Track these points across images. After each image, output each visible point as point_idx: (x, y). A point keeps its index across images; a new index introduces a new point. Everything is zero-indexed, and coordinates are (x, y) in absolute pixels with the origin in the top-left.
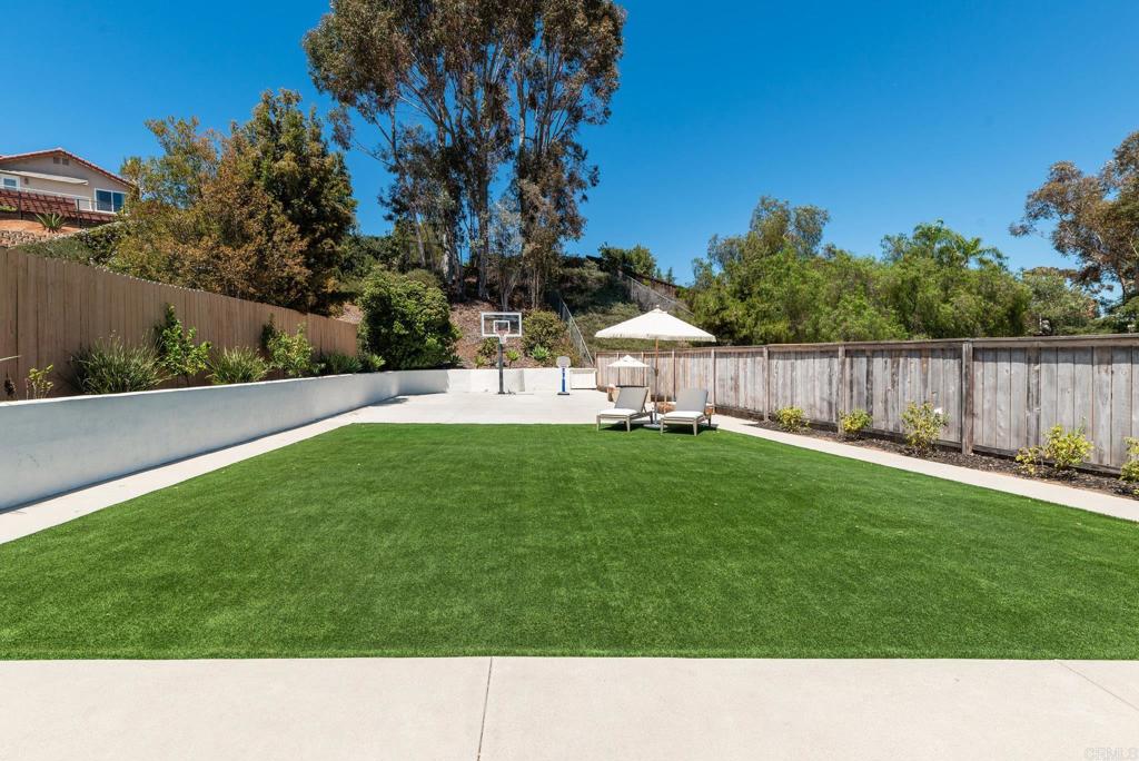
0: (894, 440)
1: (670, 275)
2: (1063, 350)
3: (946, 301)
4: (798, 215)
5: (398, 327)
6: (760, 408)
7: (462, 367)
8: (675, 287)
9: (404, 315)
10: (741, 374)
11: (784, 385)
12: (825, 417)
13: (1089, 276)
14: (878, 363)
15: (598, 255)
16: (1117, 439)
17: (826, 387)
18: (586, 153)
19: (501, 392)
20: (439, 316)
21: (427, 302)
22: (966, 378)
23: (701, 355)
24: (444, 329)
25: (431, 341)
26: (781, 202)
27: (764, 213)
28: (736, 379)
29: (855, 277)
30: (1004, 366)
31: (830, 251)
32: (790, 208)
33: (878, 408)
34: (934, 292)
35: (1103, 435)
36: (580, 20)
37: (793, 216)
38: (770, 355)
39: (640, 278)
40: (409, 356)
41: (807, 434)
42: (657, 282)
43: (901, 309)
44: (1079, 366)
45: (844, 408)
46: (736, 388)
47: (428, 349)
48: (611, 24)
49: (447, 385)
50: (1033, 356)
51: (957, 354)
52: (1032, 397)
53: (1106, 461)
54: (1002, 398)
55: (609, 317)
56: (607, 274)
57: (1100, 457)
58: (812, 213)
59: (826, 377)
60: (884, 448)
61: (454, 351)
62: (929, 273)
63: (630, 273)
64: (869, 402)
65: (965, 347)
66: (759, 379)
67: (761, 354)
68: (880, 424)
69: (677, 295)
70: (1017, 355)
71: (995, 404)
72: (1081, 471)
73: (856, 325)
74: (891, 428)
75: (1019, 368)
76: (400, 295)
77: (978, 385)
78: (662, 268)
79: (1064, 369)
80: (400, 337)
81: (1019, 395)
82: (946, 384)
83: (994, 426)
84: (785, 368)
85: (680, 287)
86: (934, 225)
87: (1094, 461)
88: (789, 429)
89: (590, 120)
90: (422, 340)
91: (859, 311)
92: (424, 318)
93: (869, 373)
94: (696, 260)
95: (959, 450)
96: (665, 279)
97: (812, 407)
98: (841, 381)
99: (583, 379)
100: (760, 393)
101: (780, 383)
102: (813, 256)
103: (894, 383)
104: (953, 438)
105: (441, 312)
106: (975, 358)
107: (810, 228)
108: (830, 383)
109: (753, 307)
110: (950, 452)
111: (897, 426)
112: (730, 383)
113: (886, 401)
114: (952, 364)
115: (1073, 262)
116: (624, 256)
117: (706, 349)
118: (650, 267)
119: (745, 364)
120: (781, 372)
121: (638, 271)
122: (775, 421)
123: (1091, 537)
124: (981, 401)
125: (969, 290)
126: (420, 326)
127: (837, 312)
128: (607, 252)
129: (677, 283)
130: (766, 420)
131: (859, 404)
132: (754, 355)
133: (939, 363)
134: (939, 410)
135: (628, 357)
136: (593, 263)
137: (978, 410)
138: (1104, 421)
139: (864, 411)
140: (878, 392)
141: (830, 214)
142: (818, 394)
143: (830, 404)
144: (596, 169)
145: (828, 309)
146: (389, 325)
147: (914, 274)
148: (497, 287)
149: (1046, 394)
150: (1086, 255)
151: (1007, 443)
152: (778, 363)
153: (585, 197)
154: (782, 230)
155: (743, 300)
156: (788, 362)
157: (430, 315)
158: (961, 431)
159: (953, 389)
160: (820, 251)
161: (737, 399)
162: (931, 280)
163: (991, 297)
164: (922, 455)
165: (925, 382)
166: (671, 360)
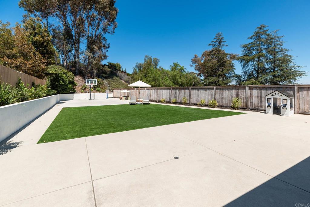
0: (180, 103)
1: (125, 70)
2: (202, 88)
3: (180, 79)
4: (154, 60)
5: (61, 82)
6: (156, 99)
7: (76, 93)
8: (126, 73)
9: (63, 79)
10: (152, 93)
11: (161, 95)
12: (168, 100)
13: (199, 75)
14: (177, 91)
15: (107, 64)
16: (208, 100)
17: (169, 95)
18: (107, 39)
19: (90, 99)
20: (72, 79)
21: (68, 75)
22: (190, 93)
23: (142, 89)
24: (72, 83)
25: (70, 86)
26: (150, 56)
27: (147, 58)
28: (151, 94)
29: (165, 73)
30: (195, 91)
31: (160, 67)
32: (152, 58)
33: (177, 98)
34: (178, 77)
35: (206, 100)
36: (108, 9)
37: (153, 60)
38: (158, 89)
39: (118, 70)
40: (62, 90)
41: (166, 103)
42: (122, 72)
43: (174, 80)
44: (203, 91)
45: (172, 98)
46: (151, 96)
47: (68, 88)
48: (115, 12)
49: (73, 98)
50: (198, 89)
51: (189, 89)
52: (198, 95)
53: (207, 103)
54: (195, 95)
55: (113, 80)
56: (111, 69)
57: (206, 103)
58: (156, 59)
59: (169, 93)
60: (179, 104)
61: (75, 89)
62: (178, 74)
63: (116, 70)
64: (176, 97)
65: (190, 88)
66: (156, 94)
67: (156, 89)
68: (178, 101)
69: (127, 75)
70: (196, 89)
71: (194, 96)
72: (204, 105)
73: (167, 83)
74: (179, 101)
75: (197, 91)
76: (61, 74)
77: (192, 94)
78: (123, 68)
79: (202, 91)
80: (61, 85)
81: (197, 95)
82: (187, 94)
83: (194, 100)
84: (161, 92)
85: (128, 73)
86: (176, 63)
87: (205, 104)
88: (163, 103)
89: (109, 33)
90: (67, 86)
91: (167, 80)
92: (68, 80)
93: (176, 92)
94: (134, 68)
95: (189, 104)
96: (124, 71)
97: (166, 99)
98: (171, 94)
99: (111, 95)
100: (156, 96)
101: (160, 94)
102: (157, 68)
103: (180, 94)
104: (188, 102)
105: (72, 78)
106: (191, 90)
107: (156, 62)
108: (169, 94)
109: (148, 79)
110: (188, 104)
111: (180, 101)
112: (149, 95)
113: (179, 97)
114: (188, 91)
115: (197, 72)
116: (114, 65)
117: (144, 88)
118: (120, 68)
119: (153, 91)
120: (160, 93)
121: (118, 69)
122: (159, 101)
123: (207, 111)
124: (192, 96)
125: (184, 77)
126: (67, 82)
127: (163, 80)
128: (110, 64)
129: (127, 72)
130: (157, 102)
131: (174, 98)
132: (155, 89)
133: (186, 90)
134: (187, 98)
135: (125, 90)
136: (107, 66)
137: (192, 98)
138: (206, 98)
139: (175, 99)
140: (177, 95)
141: (160, 60)
142: (167, 96)
143: (169, 98)
144: (109, 44)
145: (161, 80)
146: (58, 82)
147: (175, 74)
148: (84, 71)
149: (200, 95)
150: (199, 71)
151: (196, 102)
152: (160, 91)
153: (107, 51)
154: (151, 63)
155: (146, 77)
156: (162, 91)
157: (70, 79)
158: (190, 101)
159: (188, 94)
160: (158, 67)
161: (151, 98)
162: (178, 75)
163: (187, 78)
164: (185, 105)
165: (184, 93)
166: (135, 90)
